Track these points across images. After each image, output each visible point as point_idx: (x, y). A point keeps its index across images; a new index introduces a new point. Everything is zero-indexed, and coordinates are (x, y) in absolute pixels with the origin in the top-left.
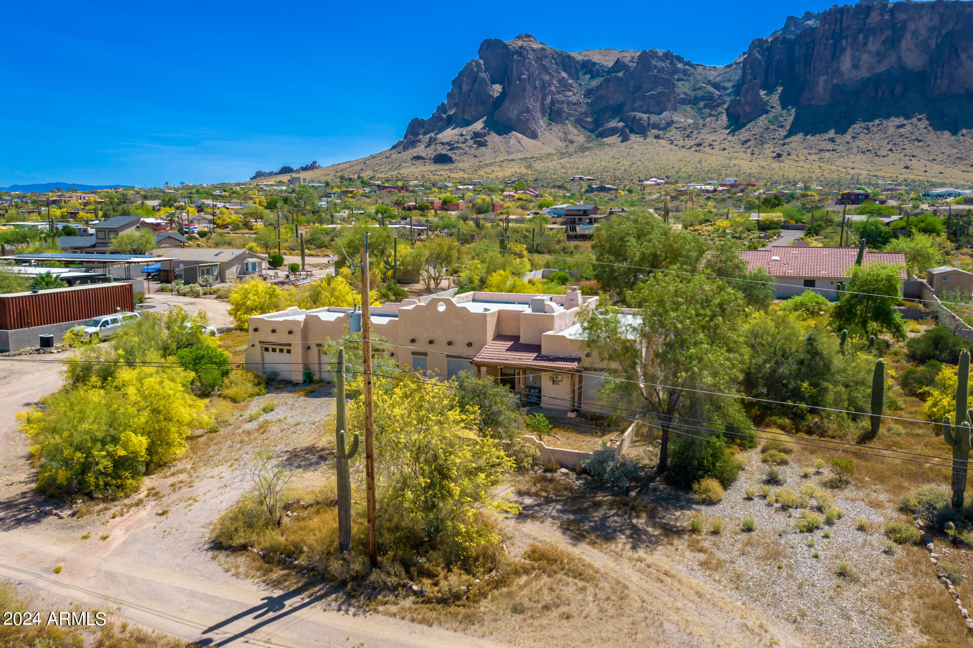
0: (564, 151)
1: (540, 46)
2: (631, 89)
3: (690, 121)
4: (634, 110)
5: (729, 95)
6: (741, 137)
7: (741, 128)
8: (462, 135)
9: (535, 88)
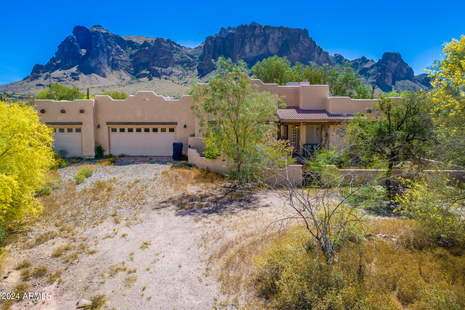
0: (120, 84)
1: (106, 32)
2: (152, 56)
3: (180, 72)
4: (154, 66)
5: (197, 61)
6: (204, 80)
7: (204, 76)
8: (65, 74)
9: (104, 52)
